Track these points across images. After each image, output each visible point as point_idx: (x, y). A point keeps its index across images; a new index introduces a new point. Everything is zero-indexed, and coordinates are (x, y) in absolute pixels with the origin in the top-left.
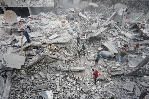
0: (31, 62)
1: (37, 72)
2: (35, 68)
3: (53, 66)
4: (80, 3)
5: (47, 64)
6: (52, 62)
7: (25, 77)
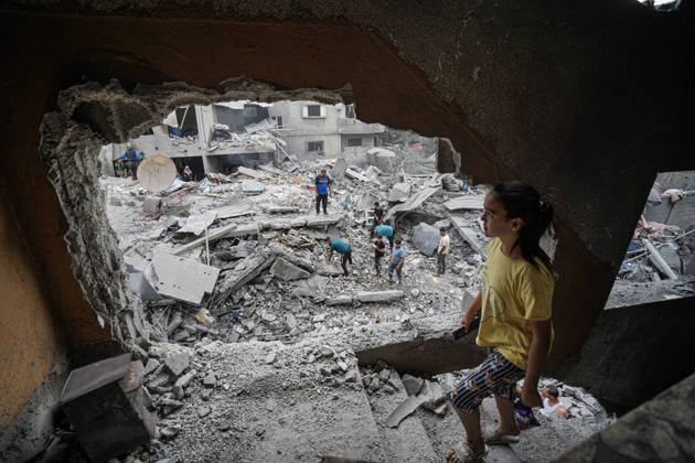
0: (232, 278)
1: (251, 310)
2: (242, 300)
3: (302, 290)
4: (343, 150)
5: (281, 286)
6: (297, 280)
7: (211, 330)
